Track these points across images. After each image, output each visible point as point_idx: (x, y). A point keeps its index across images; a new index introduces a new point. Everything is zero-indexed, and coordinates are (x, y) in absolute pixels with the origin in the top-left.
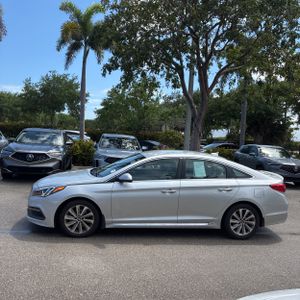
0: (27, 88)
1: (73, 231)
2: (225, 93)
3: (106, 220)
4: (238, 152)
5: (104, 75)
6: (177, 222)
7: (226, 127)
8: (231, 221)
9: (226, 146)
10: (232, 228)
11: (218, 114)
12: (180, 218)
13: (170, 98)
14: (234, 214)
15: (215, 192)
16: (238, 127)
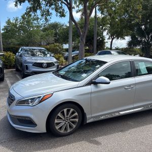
1: (62, 131)
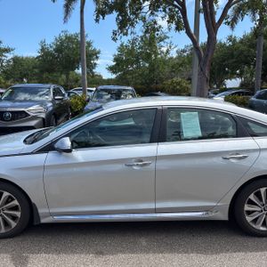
0: (43, 50)
2: (238, 40)
3: (41, 211)
4: (253, 99)
5: (97, 21)
6: (156, 211)
7: (240, 76)
8: (247, 208)
9: (239, 94)
10: (249, 219)
11: (231, 61)
12: (159, 205)
13: (184, 51)
14: (252, 197)
15: (218, 161)
16: (252, 75)
